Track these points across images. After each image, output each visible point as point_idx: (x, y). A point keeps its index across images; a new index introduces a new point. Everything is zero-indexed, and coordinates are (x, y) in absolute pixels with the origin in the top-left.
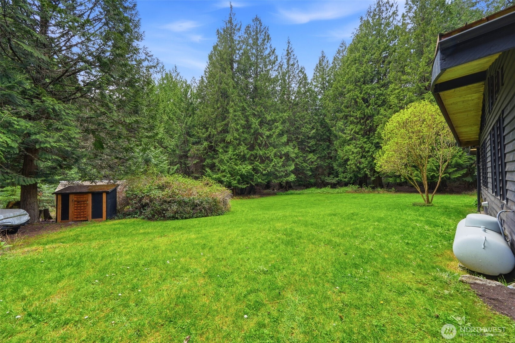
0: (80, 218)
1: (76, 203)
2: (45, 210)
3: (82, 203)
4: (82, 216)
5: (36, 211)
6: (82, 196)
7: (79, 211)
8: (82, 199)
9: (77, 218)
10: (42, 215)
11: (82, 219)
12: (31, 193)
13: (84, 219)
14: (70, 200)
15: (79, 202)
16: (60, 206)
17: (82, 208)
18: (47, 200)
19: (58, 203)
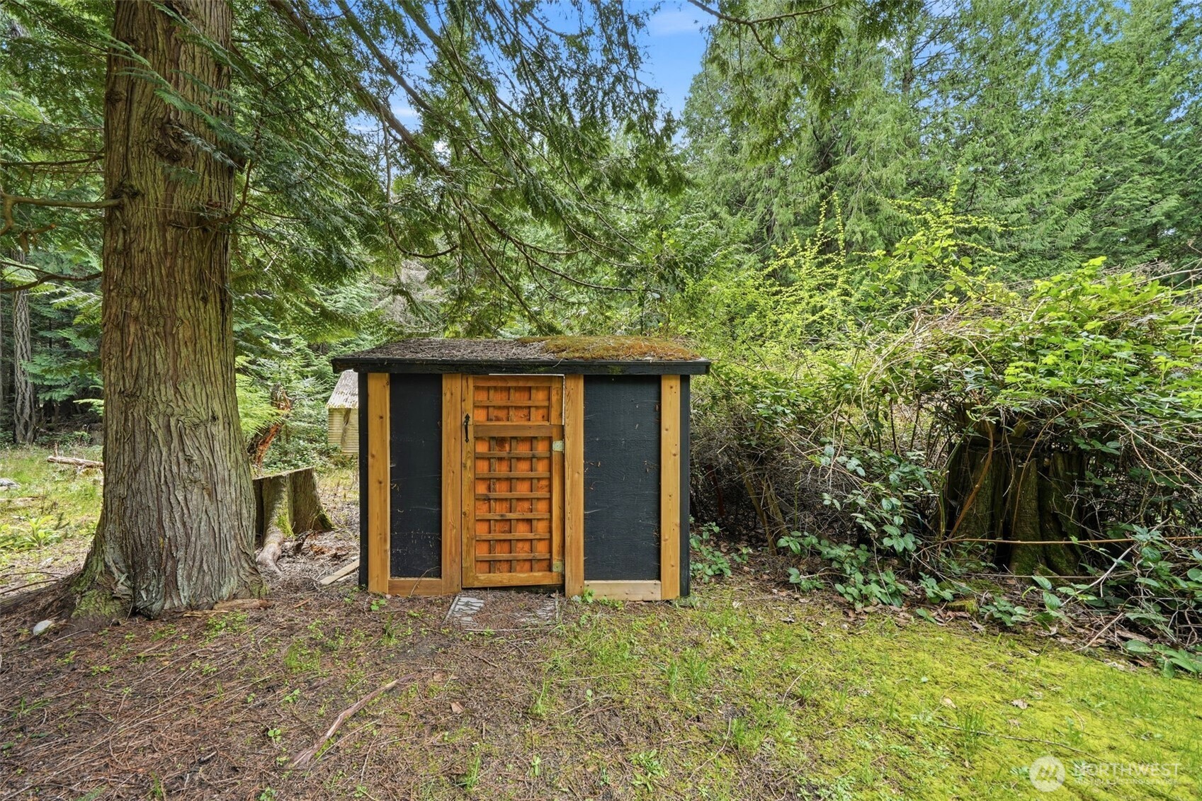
0: (510, 565)
1: (482, 448)
2: (293, 477)
3: (523, 449)
4: (522, 552)
5: (229, 494)
6: (518, 399)
7: (499, 509)
8: (517, 419)
9: (492, 565)
10: (282, 510)
11: (522, 577)
12: (183, 333)
13: (539, 577)
14: (450, 423)
15: (501, 441)
16: (382, 466)
17: (522, 489)
18: (306, 431)
19: (374, 447)
